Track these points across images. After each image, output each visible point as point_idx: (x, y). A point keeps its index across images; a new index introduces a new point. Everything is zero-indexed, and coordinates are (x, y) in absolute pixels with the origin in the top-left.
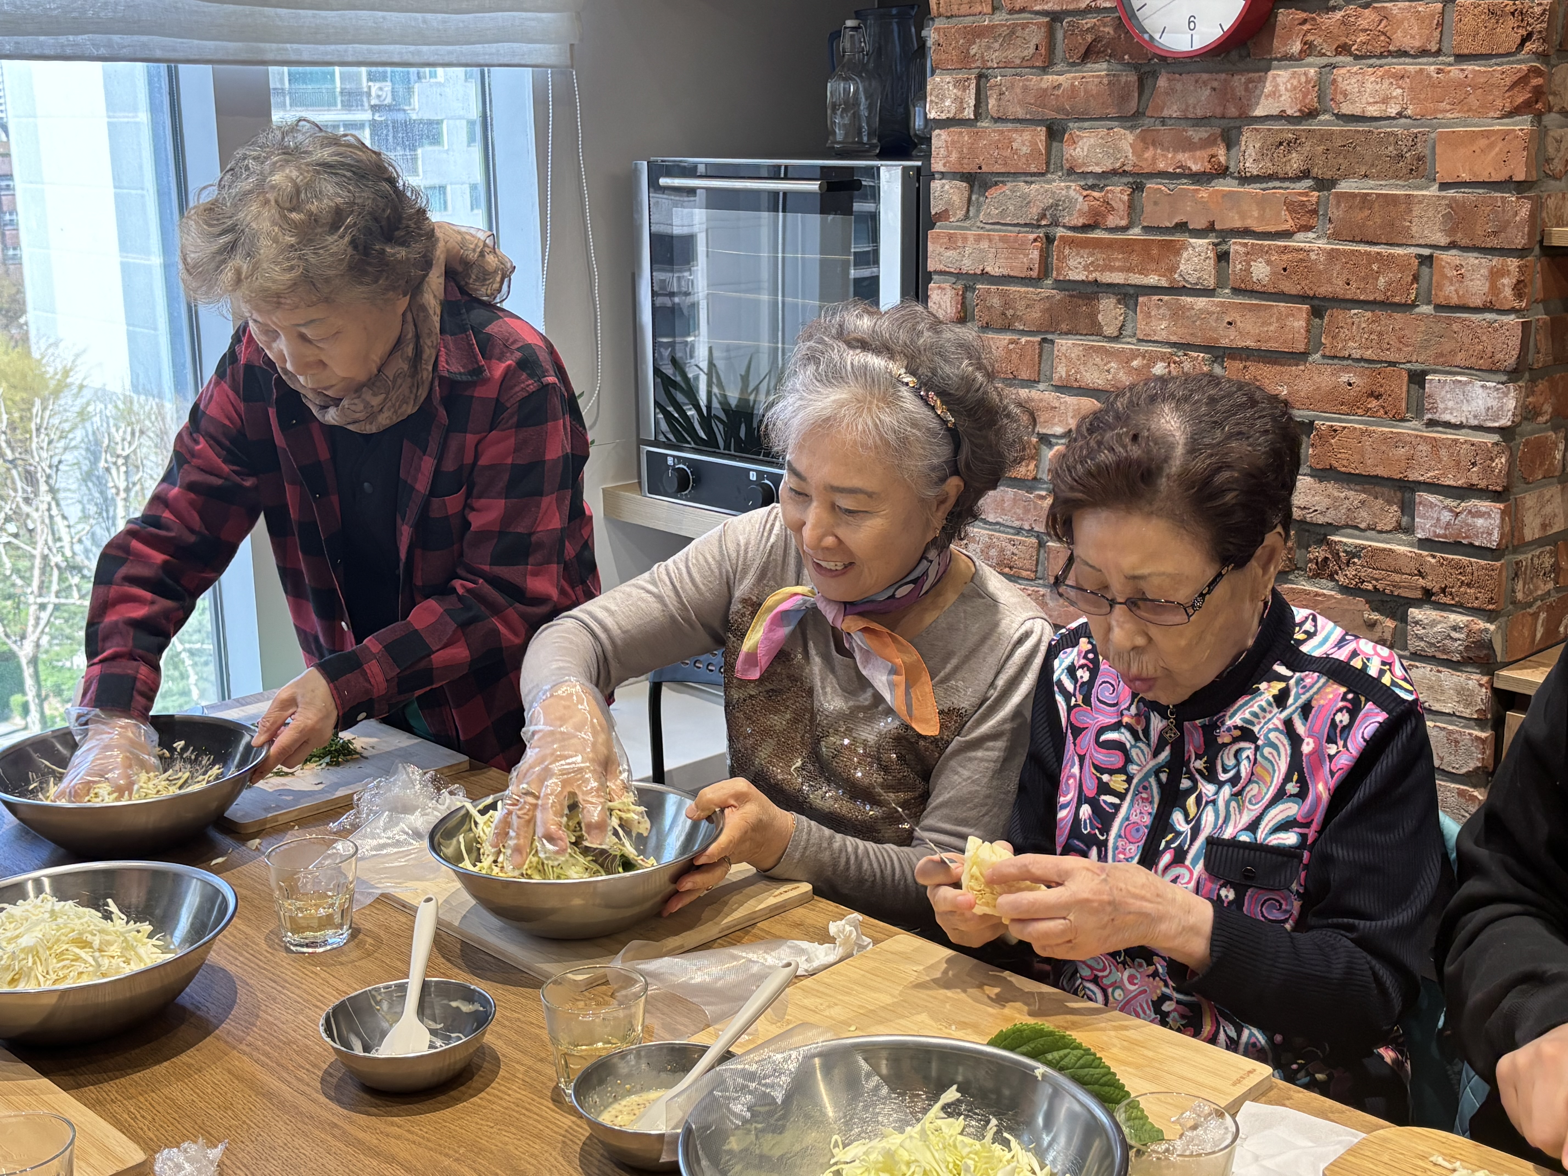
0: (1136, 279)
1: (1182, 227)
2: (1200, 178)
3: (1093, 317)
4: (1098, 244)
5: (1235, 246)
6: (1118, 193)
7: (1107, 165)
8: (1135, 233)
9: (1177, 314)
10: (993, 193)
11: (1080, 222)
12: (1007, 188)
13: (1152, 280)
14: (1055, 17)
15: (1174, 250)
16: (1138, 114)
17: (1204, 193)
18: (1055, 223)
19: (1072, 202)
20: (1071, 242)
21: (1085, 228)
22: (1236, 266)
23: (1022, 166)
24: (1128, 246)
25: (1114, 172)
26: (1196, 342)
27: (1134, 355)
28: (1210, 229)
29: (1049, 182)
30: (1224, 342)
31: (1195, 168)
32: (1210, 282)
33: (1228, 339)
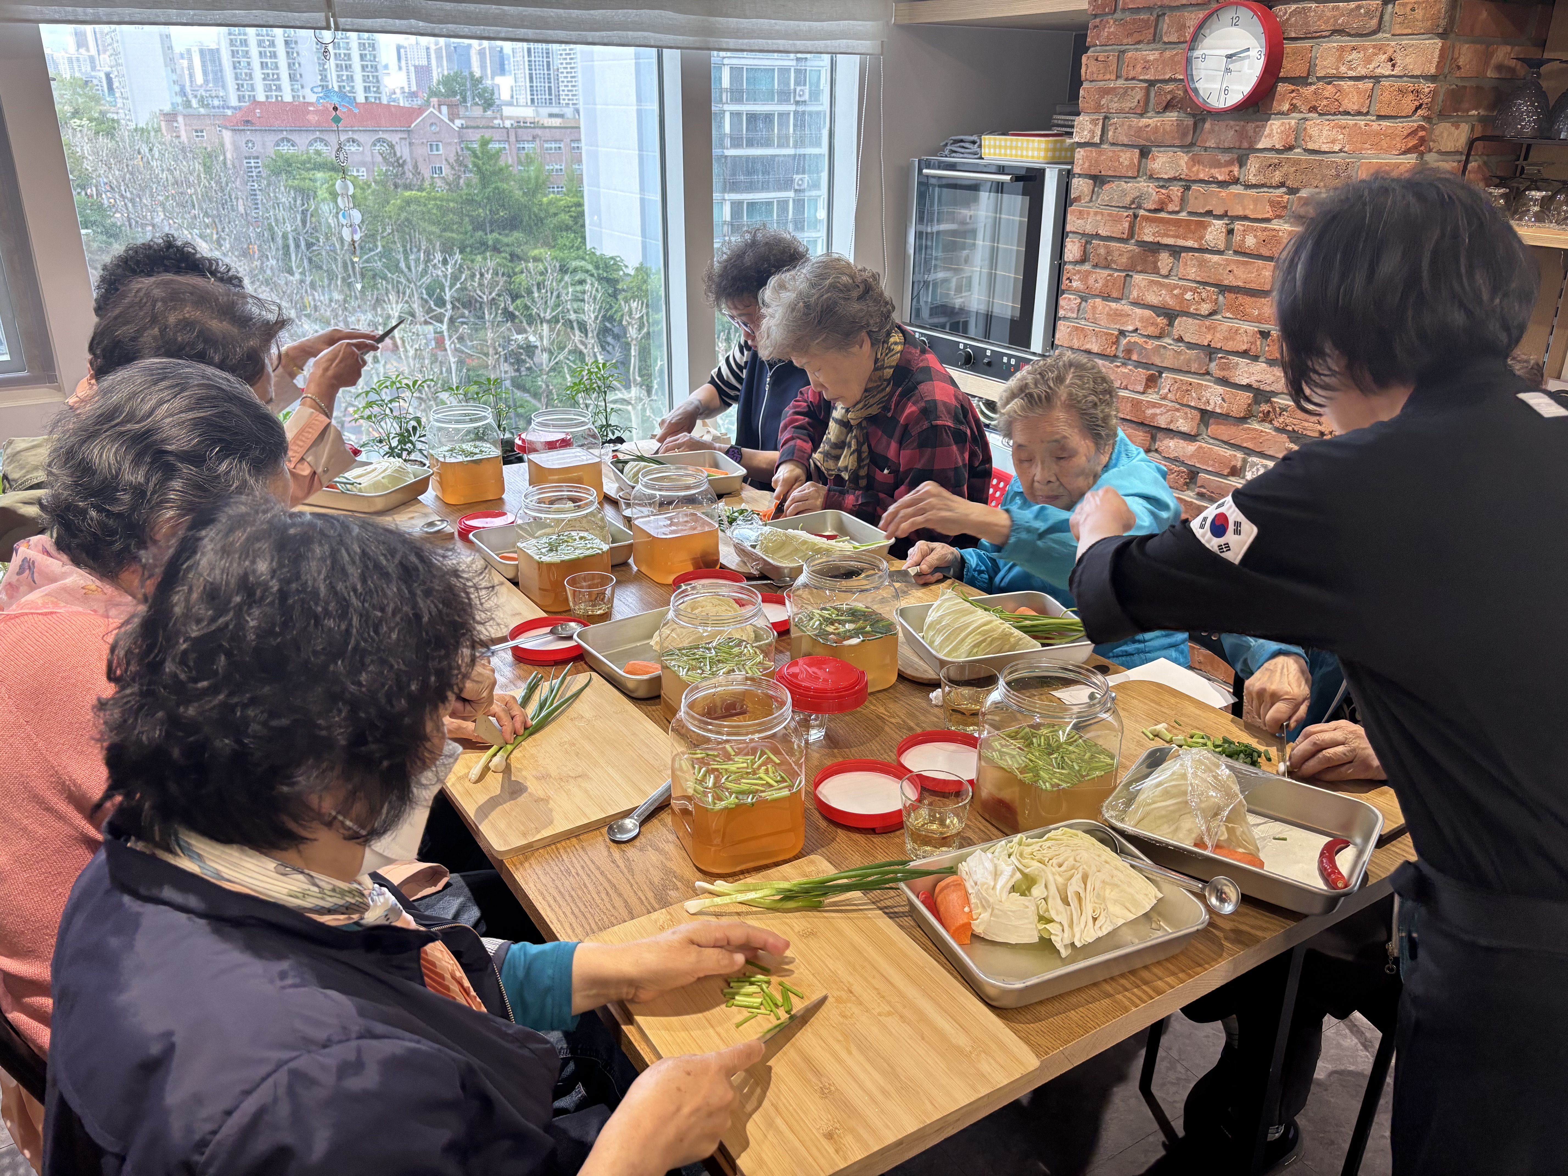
0: (1181, 242)
1: (1209, 213)
2: (1223, 184)
3: (1155, 263)
4: (1161, 220)
5: (1238, 226)
6: (1176, 190)
7: (1172, 174)
8: (1183, 215)
9: (1202, 264)
10: (1107, 187)
11: (1154, 207)
12: (1115, 185)
13: (1190, 243)
14: (1151, 83)
15: (1203, 226)
16: (1192, 144)
17: (1224, 193)
18: (1139, 207)
19: (1150, 194)
20: (1147, 219)
21: (1156, 211)
22: (1237, 238)
23: (1124, 172)
24: (1178, 223)
25: (1175, 179)
26: (1211, 281)
27: (1176, 287)
28: (1225, 215)
29: (1138, 182)
30: (1226, 282)
31: (1220, 178)
32: (1222, 247)
33: (1229, 280)
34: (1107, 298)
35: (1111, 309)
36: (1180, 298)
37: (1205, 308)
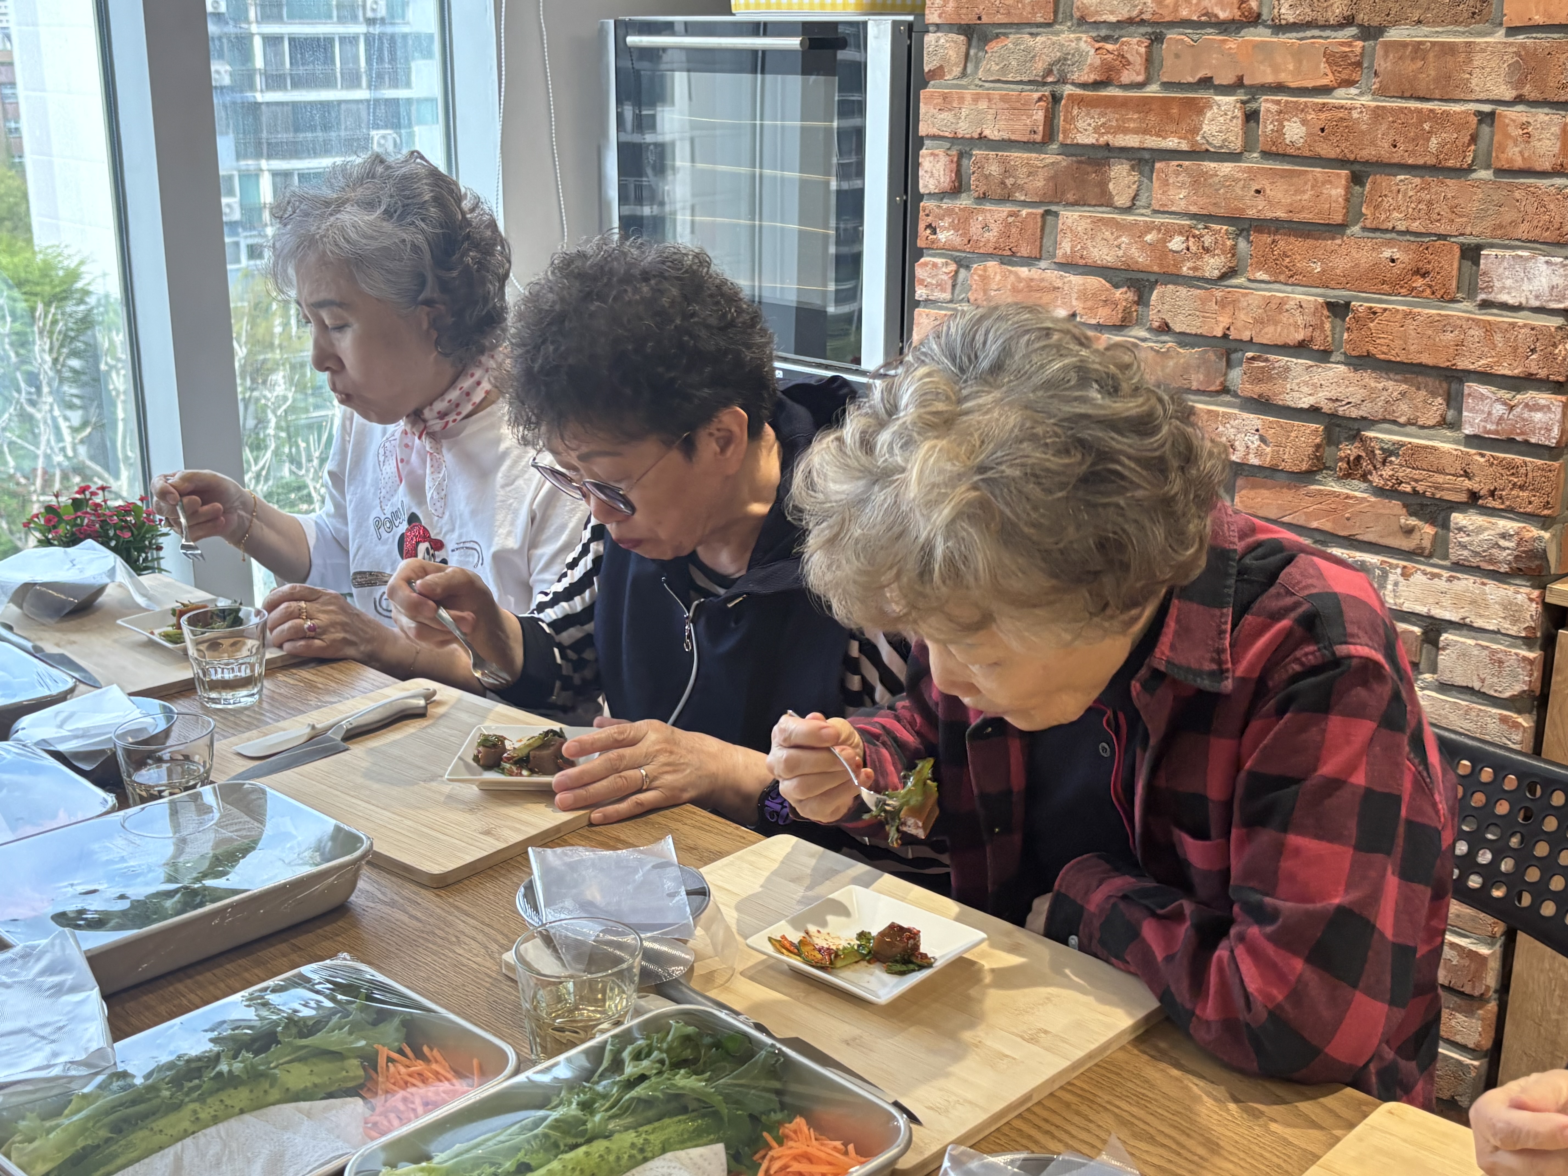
0: (1152, 142)
1: (1206, 83)
2: (1228, 27)
3: (1103, 185)
4: (1111, 102)
5: (1266, 104)
6: (1135, 45)
7: (1123, 13)
8: (1153, 90)
9: (1198, 181)
10: (994, 47)
11: (1092, 77)
12: (1009, 42)
13: (1172, 143)
15: (1197, 108)
17: (1232, 43)
18: (1063, 80)
19: (1083, 55)
20: (1080, 101)
21: (1097, 85)
22: (1267, 127)
23: (1027, 15)
24: (1144, 105)
25: (1130, 22)
26: (1221, 212)
27: (1149, 228)
28: (1239, 84)
29: (1057, 34)
30: (1251, 213)
31: (1223, 15)
32: (1237, 145)
33: (1256, 209)
34: (1010, 258)
35: (1019, 279)
36: (1159, 250)
37: (1213, 266)
